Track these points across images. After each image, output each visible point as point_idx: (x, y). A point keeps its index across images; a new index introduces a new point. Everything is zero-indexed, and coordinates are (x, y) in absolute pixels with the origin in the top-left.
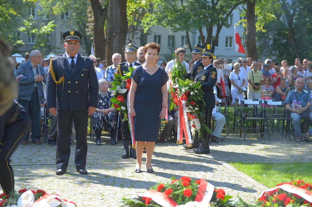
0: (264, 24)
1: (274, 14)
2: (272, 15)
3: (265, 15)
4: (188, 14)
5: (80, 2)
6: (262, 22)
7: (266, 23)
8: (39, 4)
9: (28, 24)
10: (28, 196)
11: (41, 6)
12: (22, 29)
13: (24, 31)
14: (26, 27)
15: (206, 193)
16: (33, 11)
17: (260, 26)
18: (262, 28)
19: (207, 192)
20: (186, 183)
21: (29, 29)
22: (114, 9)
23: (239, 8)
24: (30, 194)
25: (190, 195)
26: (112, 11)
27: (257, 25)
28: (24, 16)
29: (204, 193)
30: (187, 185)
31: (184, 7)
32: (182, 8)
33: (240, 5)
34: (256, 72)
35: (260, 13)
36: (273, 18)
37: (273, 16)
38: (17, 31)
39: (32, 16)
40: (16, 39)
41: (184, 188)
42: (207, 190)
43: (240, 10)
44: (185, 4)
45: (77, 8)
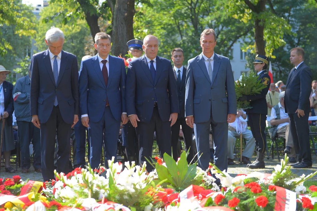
0: (273, 50)
1: (283, 39)
2: (281, 40)
3: (274, 40)
4: (188, 48)
5: (77, 41)
6: (271, 48)
7: (275, 48)
8: (35, 44)
9: (24, 65)
10: (36, 209)
11: (37, 46)
12: (18, 70)
13: (20, 72)
14: (22, 68)
15: (287, 202)
16: (29, 50)
17: (269, 52)
18: (271, 54)
19: (288, 200)
20: (257, 188)
21: (25, 70)
22: (119, 28)
23: (239, 41)
24: (39, 207)
25: (266, 204)
26: (117, 29)
27: (267, 50)
28: (19, 56)
29: (285, 202)
30: (258, 191)
31: (184, 41)
32: (182, 43)
33: (240, 38)
34: (274, 94)
35: (269, 38)
36: (283, 42)
37: (283, 41)
38: (13, 73)
39: (29, 57)
40: (12, 80)
41: (254, 197)
42: (287, 198)
43: (241, 44)
44: (184, 38)
45: (74, 47)
